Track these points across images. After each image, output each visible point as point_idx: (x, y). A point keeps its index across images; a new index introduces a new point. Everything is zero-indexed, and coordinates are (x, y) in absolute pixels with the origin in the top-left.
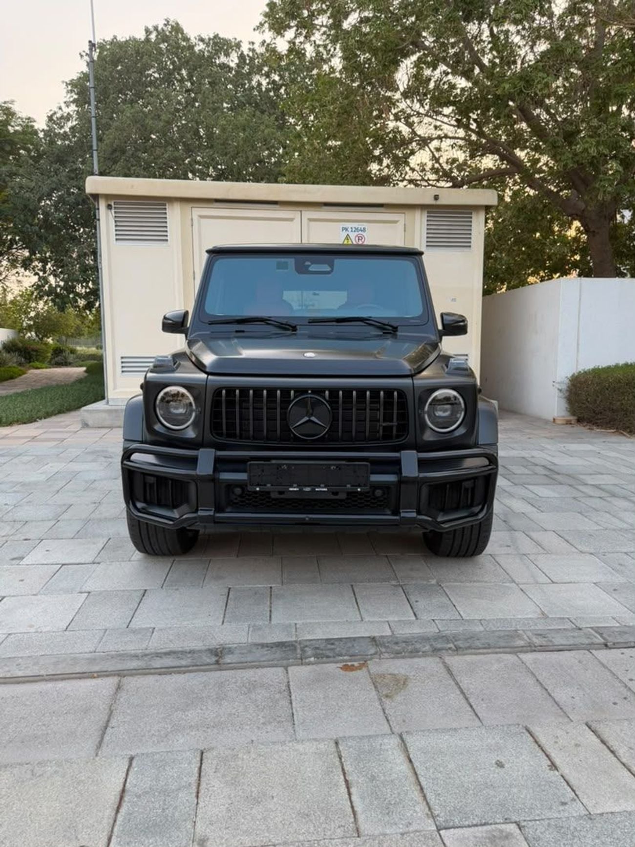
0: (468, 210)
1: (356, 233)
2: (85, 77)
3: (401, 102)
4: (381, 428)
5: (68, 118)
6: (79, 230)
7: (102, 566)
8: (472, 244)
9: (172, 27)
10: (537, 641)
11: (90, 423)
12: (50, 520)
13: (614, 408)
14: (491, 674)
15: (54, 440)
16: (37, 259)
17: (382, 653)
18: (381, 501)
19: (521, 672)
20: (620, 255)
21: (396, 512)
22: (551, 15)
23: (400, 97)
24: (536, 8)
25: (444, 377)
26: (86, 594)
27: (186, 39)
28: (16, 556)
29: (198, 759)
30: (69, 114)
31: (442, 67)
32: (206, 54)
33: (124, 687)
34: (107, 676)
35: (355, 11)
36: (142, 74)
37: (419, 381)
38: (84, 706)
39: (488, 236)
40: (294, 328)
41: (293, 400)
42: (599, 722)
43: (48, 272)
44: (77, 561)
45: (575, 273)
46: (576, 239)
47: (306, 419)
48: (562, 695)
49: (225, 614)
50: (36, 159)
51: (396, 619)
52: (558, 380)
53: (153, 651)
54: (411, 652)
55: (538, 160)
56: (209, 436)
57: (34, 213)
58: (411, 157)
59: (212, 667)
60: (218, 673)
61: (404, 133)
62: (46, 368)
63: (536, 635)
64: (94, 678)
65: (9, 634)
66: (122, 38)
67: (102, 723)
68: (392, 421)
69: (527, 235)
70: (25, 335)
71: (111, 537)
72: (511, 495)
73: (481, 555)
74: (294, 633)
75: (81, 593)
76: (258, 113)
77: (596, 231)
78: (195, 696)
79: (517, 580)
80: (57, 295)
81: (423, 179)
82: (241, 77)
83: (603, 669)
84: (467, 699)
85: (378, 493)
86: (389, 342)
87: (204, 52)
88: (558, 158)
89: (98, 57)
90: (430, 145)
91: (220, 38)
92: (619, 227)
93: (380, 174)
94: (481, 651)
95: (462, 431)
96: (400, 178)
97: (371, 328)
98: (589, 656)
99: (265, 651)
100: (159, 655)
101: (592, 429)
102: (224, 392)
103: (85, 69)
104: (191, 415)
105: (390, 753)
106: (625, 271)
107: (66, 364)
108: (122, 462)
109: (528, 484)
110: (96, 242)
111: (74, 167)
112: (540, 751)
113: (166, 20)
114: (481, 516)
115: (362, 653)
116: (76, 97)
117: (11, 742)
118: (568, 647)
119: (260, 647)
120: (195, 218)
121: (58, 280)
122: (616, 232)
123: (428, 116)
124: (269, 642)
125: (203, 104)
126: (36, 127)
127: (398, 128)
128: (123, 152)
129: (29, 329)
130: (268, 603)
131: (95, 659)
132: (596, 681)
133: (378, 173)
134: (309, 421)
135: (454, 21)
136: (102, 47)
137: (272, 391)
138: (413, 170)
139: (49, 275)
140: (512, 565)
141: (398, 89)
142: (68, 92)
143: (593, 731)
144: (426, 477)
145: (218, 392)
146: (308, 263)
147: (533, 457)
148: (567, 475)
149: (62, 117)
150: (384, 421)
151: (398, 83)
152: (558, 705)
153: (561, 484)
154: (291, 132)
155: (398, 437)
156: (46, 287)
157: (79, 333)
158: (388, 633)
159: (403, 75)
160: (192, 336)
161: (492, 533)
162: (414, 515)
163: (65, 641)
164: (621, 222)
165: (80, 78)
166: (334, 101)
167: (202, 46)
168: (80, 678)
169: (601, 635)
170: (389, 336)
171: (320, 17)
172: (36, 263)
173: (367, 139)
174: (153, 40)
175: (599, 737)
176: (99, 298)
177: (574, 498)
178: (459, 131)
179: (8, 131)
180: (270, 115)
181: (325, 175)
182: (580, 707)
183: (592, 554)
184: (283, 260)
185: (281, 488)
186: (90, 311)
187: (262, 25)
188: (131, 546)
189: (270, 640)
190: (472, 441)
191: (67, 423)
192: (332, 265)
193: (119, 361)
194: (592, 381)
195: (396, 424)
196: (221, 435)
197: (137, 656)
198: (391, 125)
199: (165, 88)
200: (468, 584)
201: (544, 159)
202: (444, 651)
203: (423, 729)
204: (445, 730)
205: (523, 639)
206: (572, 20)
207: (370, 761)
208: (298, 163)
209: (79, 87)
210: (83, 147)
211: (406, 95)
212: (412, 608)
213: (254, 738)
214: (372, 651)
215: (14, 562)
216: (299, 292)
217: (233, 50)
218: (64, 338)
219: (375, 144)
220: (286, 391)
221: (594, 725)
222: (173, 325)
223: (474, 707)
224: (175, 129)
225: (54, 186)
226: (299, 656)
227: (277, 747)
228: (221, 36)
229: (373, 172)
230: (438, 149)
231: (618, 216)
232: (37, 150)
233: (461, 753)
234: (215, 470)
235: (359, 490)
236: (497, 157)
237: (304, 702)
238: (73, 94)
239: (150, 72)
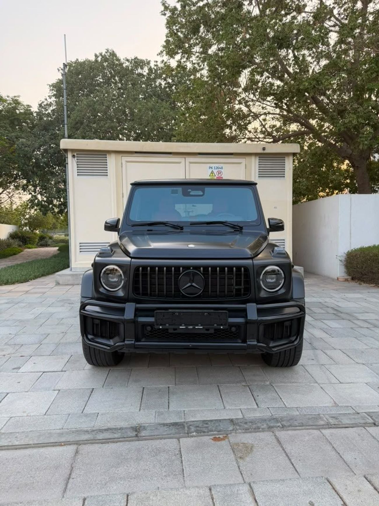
0: (282, 156)
1: (217, 170)
2: (60, 82)
3: (243, 94)
4: (234, 290)
5: (50, 105)
6: (56, 168)
7: (67, 373)
8: (286, 175)
9: (110, 53)
10: (332, 421)
11: (61, 282)
12: (36, 344)
13: (374, 271)
14: (304, 443)
15: (40, 293)
16: (31, 185)
17: (237, 429)
18: (235, 334)
19: (322, 442)
20: (373, 180)
21: (244, 341)
22: (328, 45)
23: (242, 91)
24: (320, 41)
25: (272, 259)
26: (58, 391)
27: (118, 60)
28: (16, 367)
29: (125, 500)
30: (51, 102)
31: (266, 74)
32: (130, 68)
33: (80, 452)
34: (70, 444)
35: (215, 44)
36: (93, 80)
37: (257, 261)
38: (56, 465)
39: (295, 170)
40: (182, 228)
41: (182, 273)
42: (372, 475)
43: (37, 192)
44: (52, 370)
45: (347, 191)
46: (347, 171)
47: (189, 284)
48: (348, 457)
49: (141, 404)
50: (32, 128)
51: (245, 407)
52: (339, 255)
53: (98, 428)
54: (255, 429)
55: (323, 126)
56: (132, 295)
57: (30, 159)
58: (249, 125)
59: (134, 438)
60: (137, 443)
61: (244, 111)
62: (35, 248)
63: (332, 417)
64: (62, 446)
65: (11, 417)
66: (81, 59)
67: (66, 476)
68: (241, 285)
69: (317, 169)
70: (23, 228)
71: (73, 354)
72: (314, 327)
73: (296, 366)
74: (183, 416)
75: (55, 390)
76: (160, 101)
77: (359, 166)
78: (123, 457)
79: (319, 382)
80: (42, 206)
81: (256, 138)
82: (150, 81)
83: (373, 440)
84: (290, 460)
85: (233, 329)
86: (238, 237)
87: (128, 67)
88: (335, 125)
89: (68, 70)
90: (260, 118)
91: (138, 59)
92: (372, 164)
93: (231, 135)
94: (298, 428)
95: (283, 291)
96: (243, 137)
97: (227, 227)
98: (364, 431)
99: (165, 428)
100: (101, 431)
101: (361, 284)
102: (141, 268)
103: (61, 77)
104: (121, 282)
105: (243, 496)
106: (377, 189)
107: (46, 245)
108: (80, 312)
109: (324, 320)
110: (66, 175)
111: (54, 132)
112: (336, 495)
113: (107, 50)
114: (296, 343)
115: (225, 430)
116: (55, 93)
117: (11, 488)
118: (351, 425)
119: (162, 426)
120: (124, 163)
121: (43, 197)
122: (371, 166)
123: (258, 102)
124: (168, 422)
125: (128, 96)
126: (32, 110)
127: (241, 109)
128: (82, 123)
129: (25, 225)
130: (167, 397)
131: (62, 434)
132: (369, 448)
133: (229, 134)
134: (192, 286)
135: (273, 49)
136: (70, 65)
137: (169, 268)
138: (250, 132)
139: (38, 194)
140: (315, 371)
141: (240, 86)
142: (50, 90)
143: (369, 481)
144: (262, 320)
145: (137, 269)
146: (189, 190)
147: (326, 302)
148: (346, 313)
149: (47, 105)
150: (236, 285)
151: (241, 83)
152: (347, 464)
153: (343, 319)
154: (179, 111)
155: (244, 295)
156: (36, 201)
157: (54, 227)
158: (240, 416)
159: (243, 79)
160: (121, 233)
161: (303, 351)
162: (255, 343)
163: (44, 422)
164: (373, 161)
165: (58, 82)
166: (204, 94)
167: (127, 64)
168: (53, 446)
169: (371, 417)
170: (238, 232)
171: (195, 48)
172: (30, 187)
173: (223, 115)
174: (99, 61)
175: (372, 485)
176: (67, 207)
177: (352, 328)
178: (276, 110)
179: (16, 113)
180: (167, 102)
181: (199, 136)
182: (360, 465)
183: (363, 364)
184: (175, 189)
185: (175, 327)
186: (61, 215)
187: (162, 52)
188: (84, 360)
189: (168, 421)
190: (289, 297)
191: (47, 282)
192: (204, 192)
193: (78, 245)
194: (359, 255)
195: (243, 287)
196: (139, 294)
197: (88, 432)
198: (237, 107)
199: (106, 87)
200: (289, 384)
201: (327, 125)
202: (275, 428)
203: (263, 480)
204: (278, 481)
205: (323, 420)
206: (341, 47)
207: (231, 501)
208: (183, 129)
209: (57, 88)
210: (59, 121)
211: (245, 90)
212: (255, 400)
213: (159, 486)
214: (231, 428)
215: (15, 370)
216: (184, 205)
217: (145, 66)
218: (46, 230)
219: (228, 118)
220: (177, 268)
221: (369, 477)
222: (111, 227)
223: (295, 465)
224: (112, 110)
225: (41, 143)
226: (186, 431)
227: (173, 492)
228: (139, 58)
229: (227, 134)
230: (265, 120)
231: (372, 158)
232: (32, 123)
233: (287, 496)
234: (136, 315)
235: (222, 327)
236: (298, 124)
237: (190, 462)
238: (53, 91)
239: (98, 79)
